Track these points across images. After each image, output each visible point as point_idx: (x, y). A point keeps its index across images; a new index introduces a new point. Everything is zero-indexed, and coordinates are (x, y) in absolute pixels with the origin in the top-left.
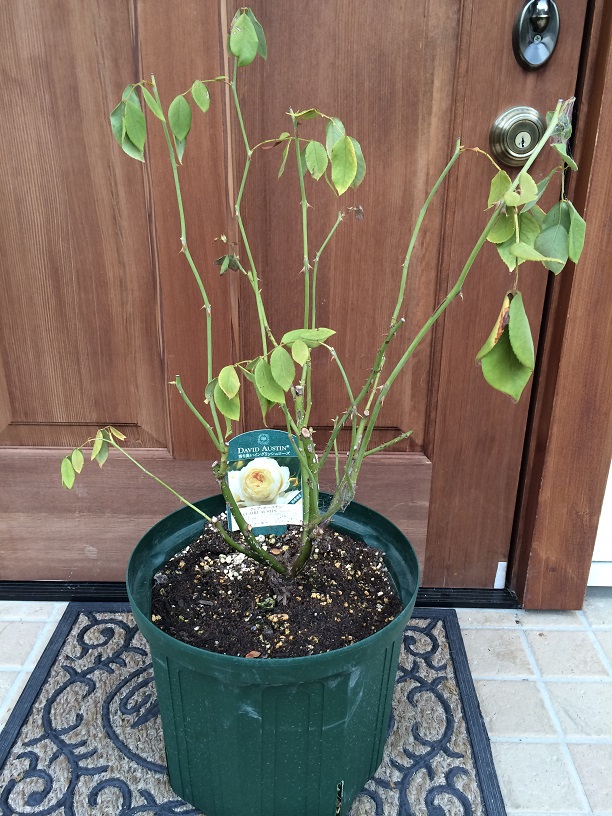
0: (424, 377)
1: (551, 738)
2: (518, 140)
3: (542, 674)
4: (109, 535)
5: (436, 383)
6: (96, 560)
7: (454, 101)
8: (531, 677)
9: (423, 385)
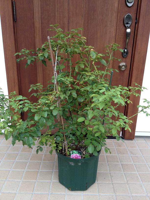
1: (128, 155)
2: (123, 67)
3: (127, 147)
7: (113, 62)
8: (126, 148)
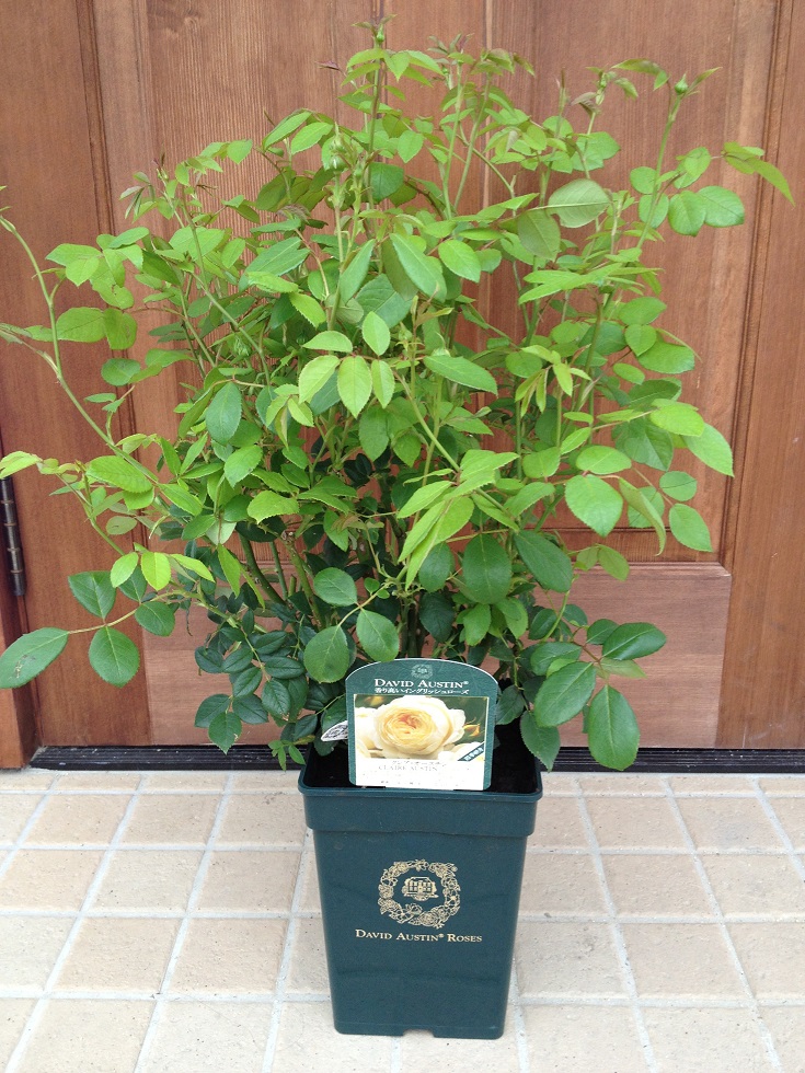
7: (769, 105)
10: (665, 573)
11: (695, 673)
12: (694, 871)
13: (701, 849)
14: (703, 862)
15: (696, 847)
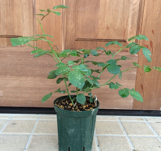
0: (136, 19)
4: (9, 86)
5: (141, 21)
6: (3, 97)
9: (136, 23)
10: (119, 54)
11: (127, 86)
12: (127, 141)
13: (129, 135)
14: (130, 139)
15: (128, 135)
